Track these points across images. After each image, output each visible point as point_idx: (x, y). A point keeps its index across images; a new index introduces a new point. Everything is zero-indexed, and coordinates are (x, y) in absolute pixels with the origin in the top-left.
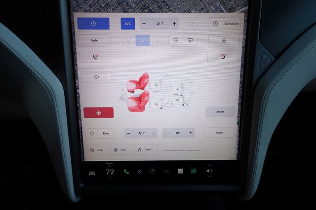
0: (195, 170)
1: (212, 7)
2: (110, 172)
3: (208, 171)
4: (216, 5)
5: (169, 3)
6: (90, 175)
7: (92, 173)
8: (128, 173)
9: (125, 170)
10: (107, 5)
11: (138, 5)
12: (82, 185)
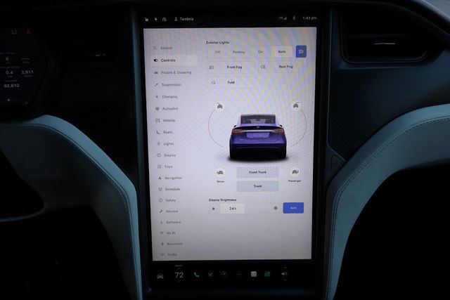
0: (269, 273)
2: (179, 275)
3: (283, 274)
6: (158, 278)
7: (160, 277)
8: (198, 276)
9: (195, 273)
12: (150, 290)
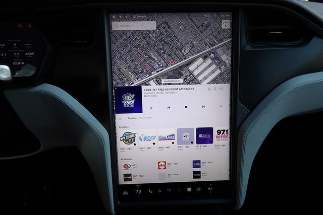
0: (200, 188)
1: (207, 39)
2: (139, 192)
3: (209, 189)
4: (210, 38)
5: (178, 37)
7: (125, 193)
8: (151, 192)
9: (149, 190)
10: (136, 39)
11: (157, 38)
